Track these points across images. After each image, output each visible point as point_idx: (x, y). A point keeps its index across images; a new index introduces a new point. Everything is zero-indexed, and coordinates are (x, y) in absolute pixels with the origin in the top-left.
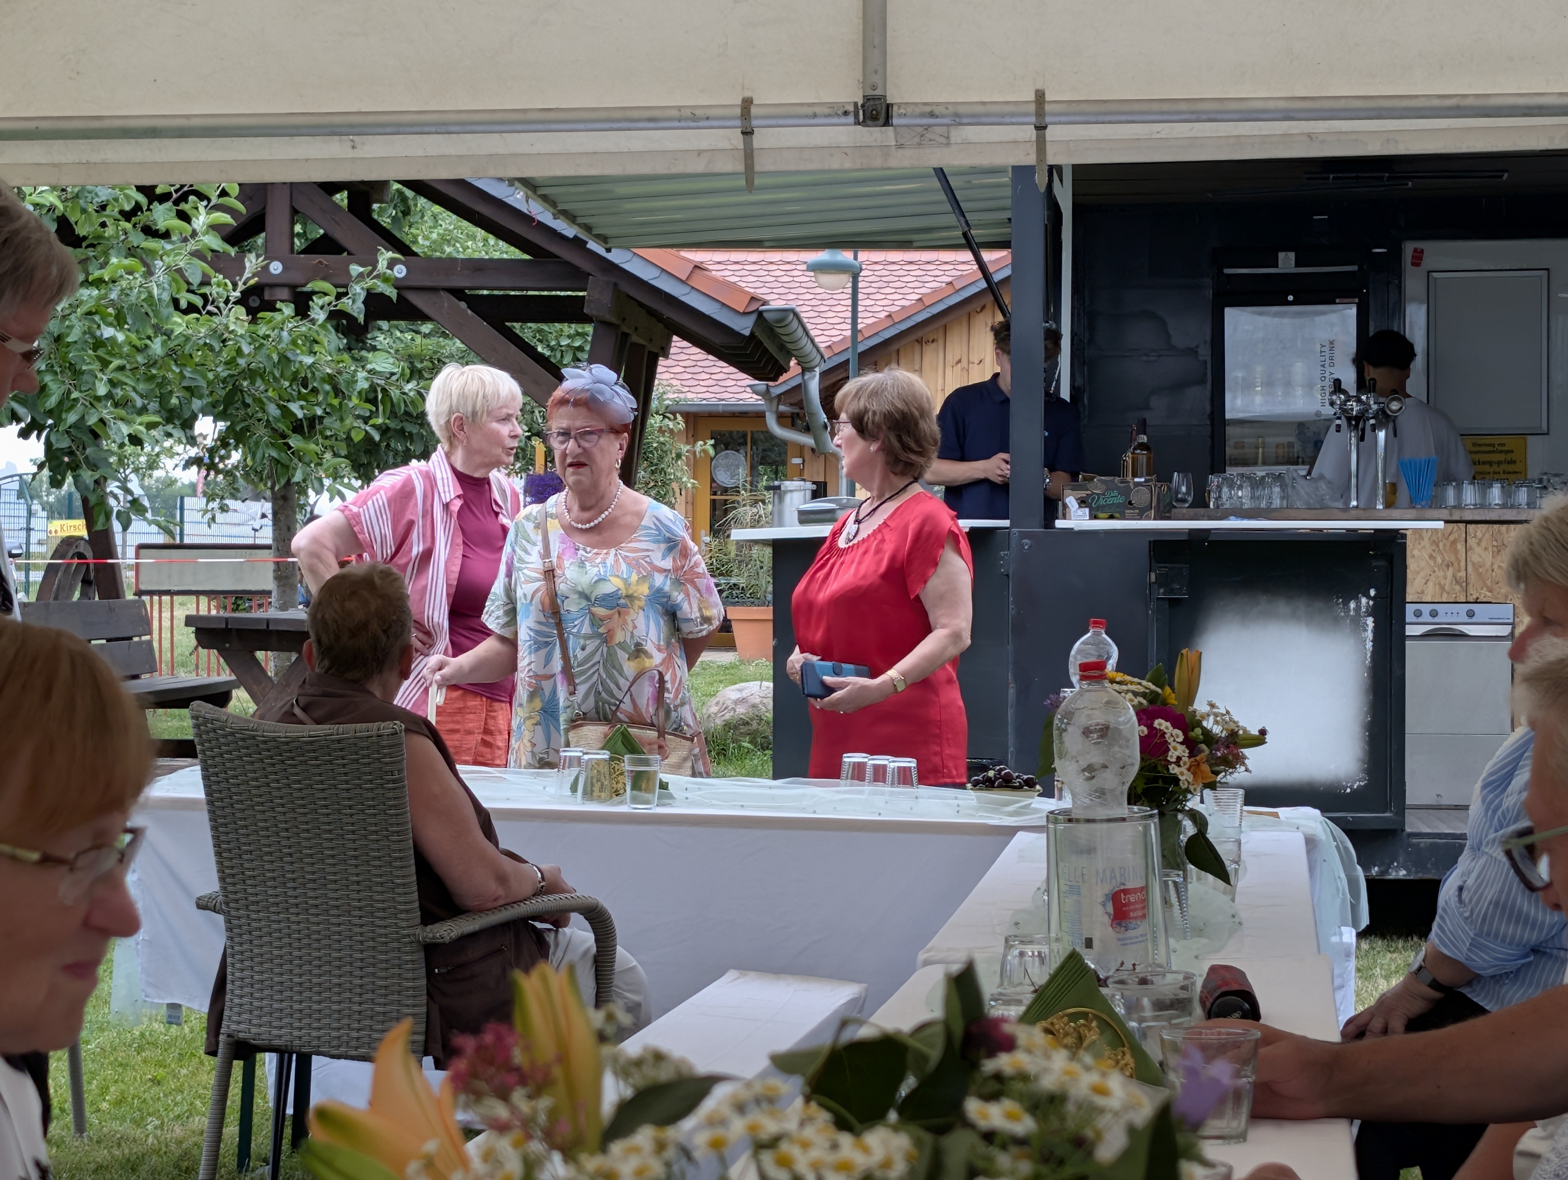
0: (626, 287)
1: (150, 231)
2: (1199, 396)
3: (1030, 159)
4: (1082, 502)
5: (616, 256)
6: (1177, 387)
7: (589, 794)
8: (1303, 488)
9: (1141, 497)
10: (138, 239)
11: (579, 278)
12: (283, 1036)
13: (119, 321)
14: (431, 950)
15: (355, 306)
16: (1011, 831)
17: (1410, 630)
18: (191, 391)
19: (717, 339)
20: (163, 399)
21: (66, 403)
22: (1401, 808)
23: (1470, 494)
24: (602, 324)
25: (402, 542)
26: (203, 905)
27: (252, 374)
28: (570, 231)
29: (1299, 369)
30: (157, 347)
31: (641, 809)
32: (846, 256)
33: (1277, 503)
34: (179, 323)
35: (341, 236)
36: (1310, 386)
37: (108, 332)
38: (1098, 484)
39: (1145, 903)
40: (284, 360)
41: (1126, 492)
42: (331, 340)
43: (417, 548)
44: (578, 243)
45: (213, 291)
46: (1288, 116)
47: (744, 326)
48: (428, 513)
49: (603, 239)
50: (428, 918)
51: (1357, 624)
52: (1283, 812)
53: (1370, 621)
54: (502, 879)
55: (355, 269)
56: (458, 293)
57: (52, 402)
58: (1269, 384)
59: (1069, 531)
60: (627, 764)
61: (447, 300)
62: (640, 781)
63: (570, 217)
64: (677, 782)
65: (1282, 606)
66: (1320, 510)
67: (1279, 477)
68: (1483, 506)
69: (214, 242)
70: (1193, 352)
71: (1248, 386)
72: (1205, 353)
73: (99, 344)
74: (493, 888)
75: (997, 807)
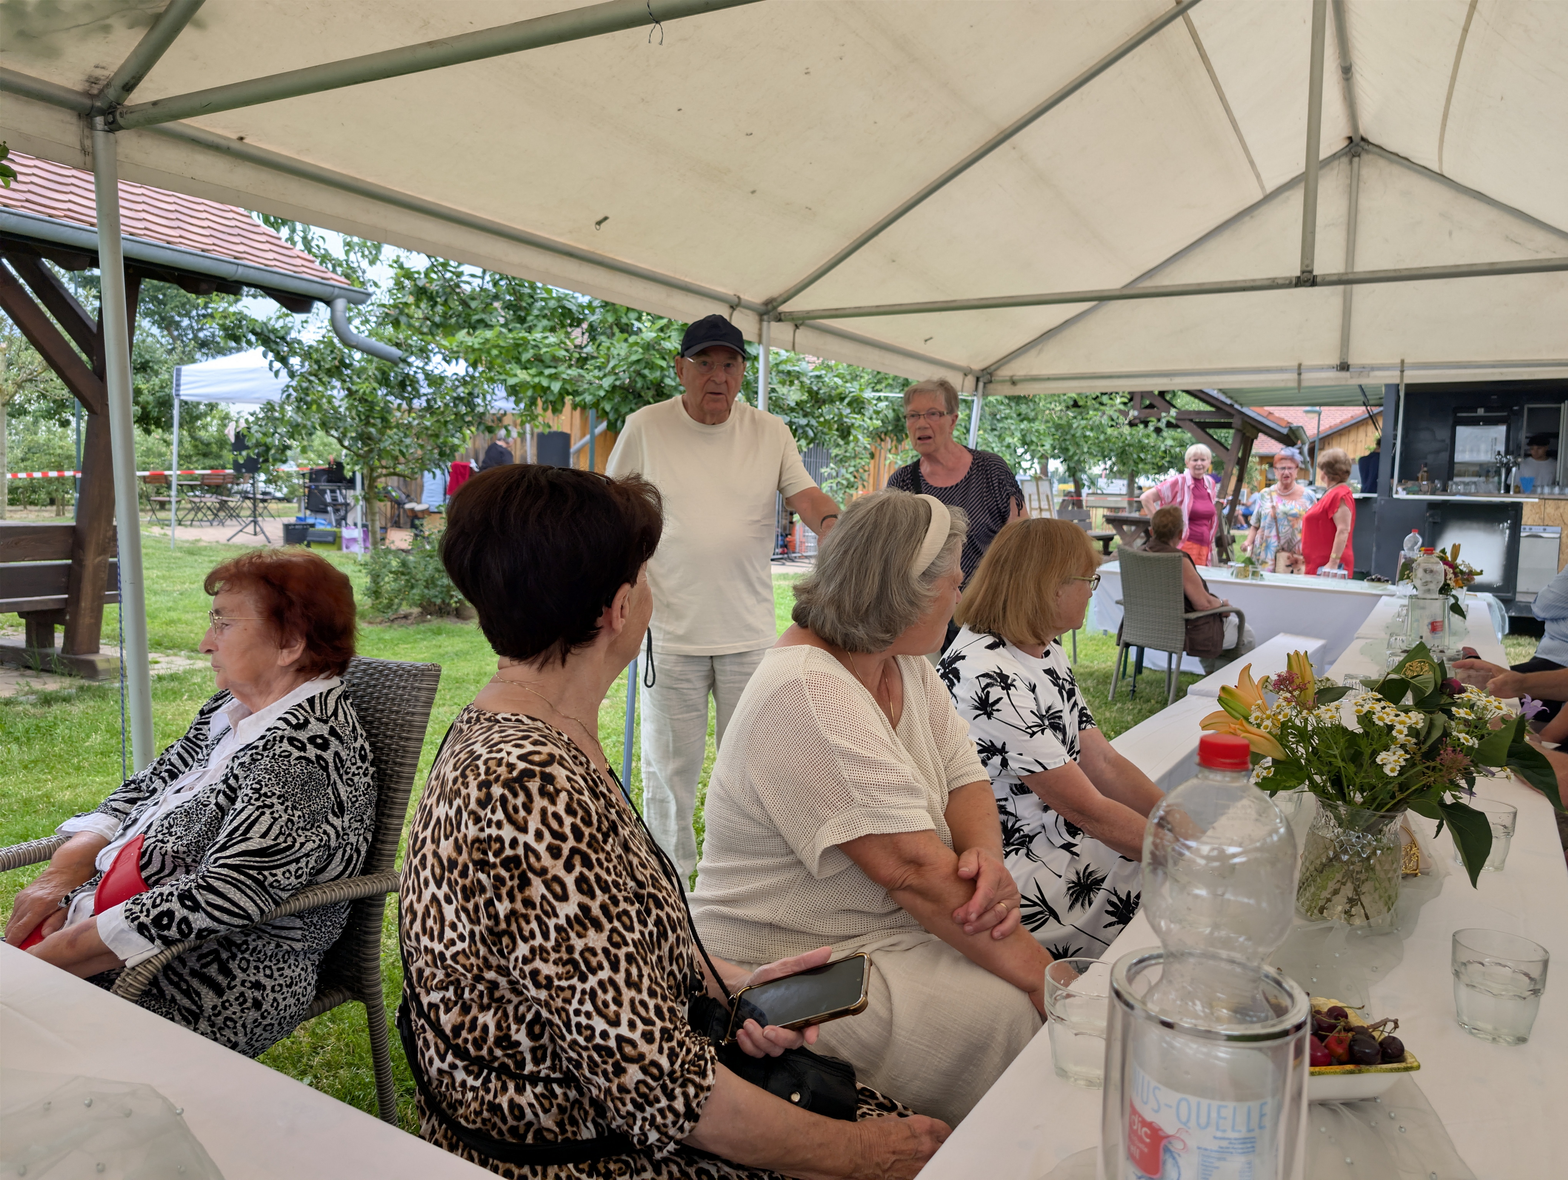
0: (1246, 419)
1: (1101, 404)
2: (1445, 456)
3: (1397, 381)
4: (1404, 489)
5: (1245, 410)
6: (1438, 452)
7: (1237, 576)
8: (1483, 486)
9: (1425, 488)
10: (1097, 406)
11: (1231, 415)
12: (1140, 643)
13: (1092, 430)
14: (1187, 621)
15: (1162, 424)
16: (1381, 596)
17: (1522, 534)
18: (1111, 450)
19: (1275, 435)
20: (1103, 453)
21: (1075, 454)
22: (1515, 592)
23: (1547, 490)
24: (1238, 430)
25: (1174, 497)
26: (1118, 602)
27: (1129, 445)
28: (1229, 401)
29: (1483, 447)
30: (1102, 437)
31: (1254, 582)
32: (1317, 408)
33: (1473, 490)
34: (1109, 431)
35: (1155, 403)
36: (1487, 452)
37: (1088, 433)
38: (1410, 484)
39: (1442, 626)
40: (1140, 441)
41: (1420, 486)
42: (1154, 435)
43: (1179, 499)
44: (1231, 406)
45: (1120, 421)
46: (1493, 366)
47: (1285, 431)
48: (1183, 489)
49: (1241, 405)
50: (1187, 611)
51: (1503, 531)
52: (1479, 594)
53: (1507, 531)
54: (1209, 602)
55: (1163, 414)
56: (1191, 420)
57: (1071, 453)
58: (1471, 451)
59: (1398, 499)
60: (1250, 568)
61: (1188, 423)
62: (1255, 574)
63: (1231, 398)
64: (1266, 574)
65: (1475, 525)
66: (1490, 494)
67: (1475, 483)
68: (1551, 493)
69: (1122, 407)
70: (1443, 441)
71: (1464, 451)
72: (1448, 441)
73: (1085, 437)
74: (1206, 604)
75: (1375, 588)
